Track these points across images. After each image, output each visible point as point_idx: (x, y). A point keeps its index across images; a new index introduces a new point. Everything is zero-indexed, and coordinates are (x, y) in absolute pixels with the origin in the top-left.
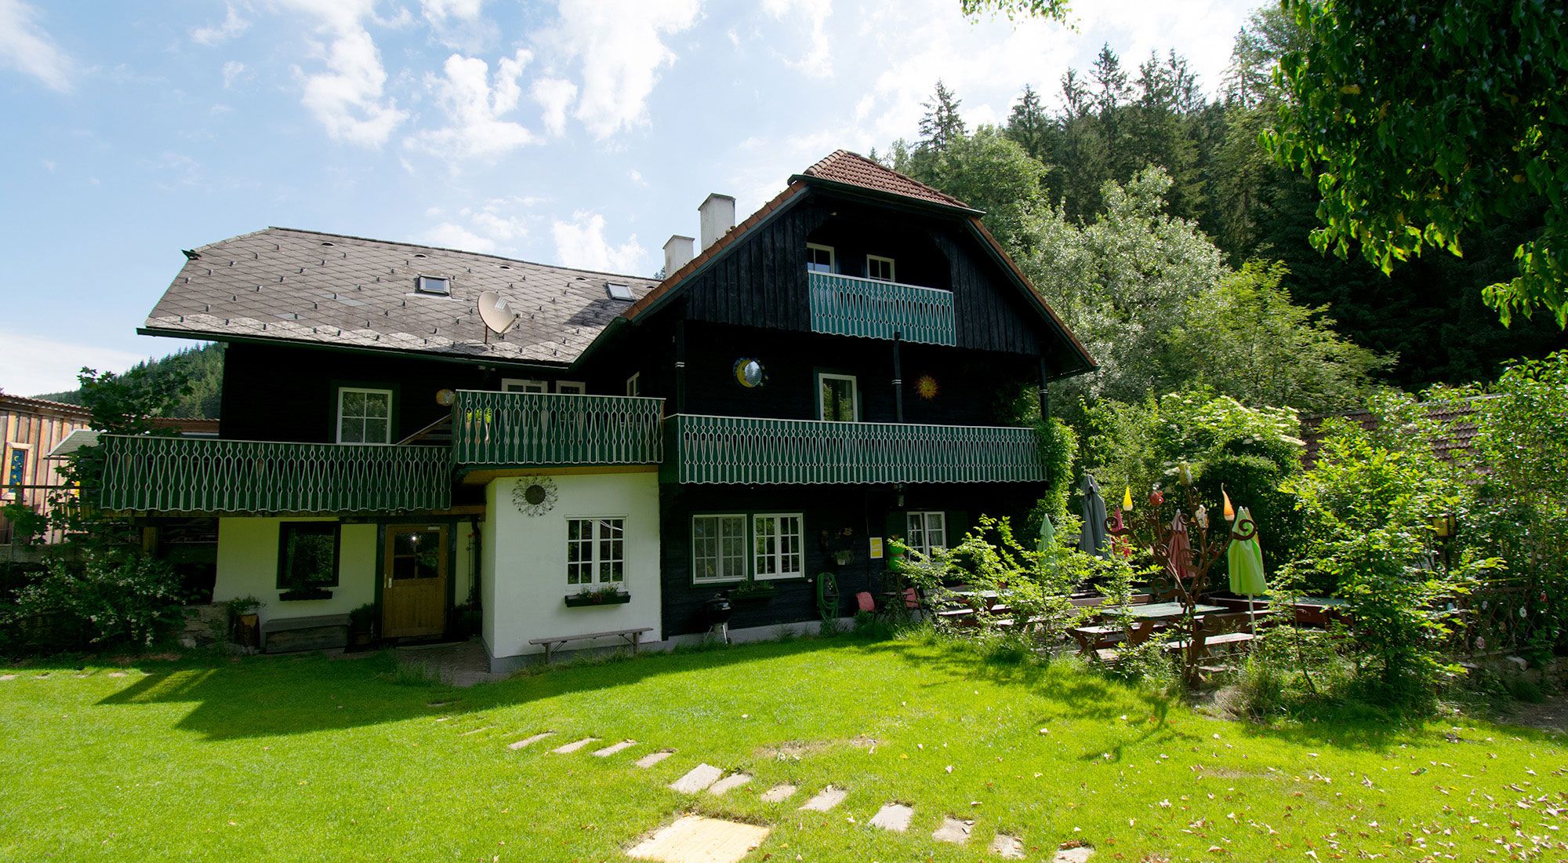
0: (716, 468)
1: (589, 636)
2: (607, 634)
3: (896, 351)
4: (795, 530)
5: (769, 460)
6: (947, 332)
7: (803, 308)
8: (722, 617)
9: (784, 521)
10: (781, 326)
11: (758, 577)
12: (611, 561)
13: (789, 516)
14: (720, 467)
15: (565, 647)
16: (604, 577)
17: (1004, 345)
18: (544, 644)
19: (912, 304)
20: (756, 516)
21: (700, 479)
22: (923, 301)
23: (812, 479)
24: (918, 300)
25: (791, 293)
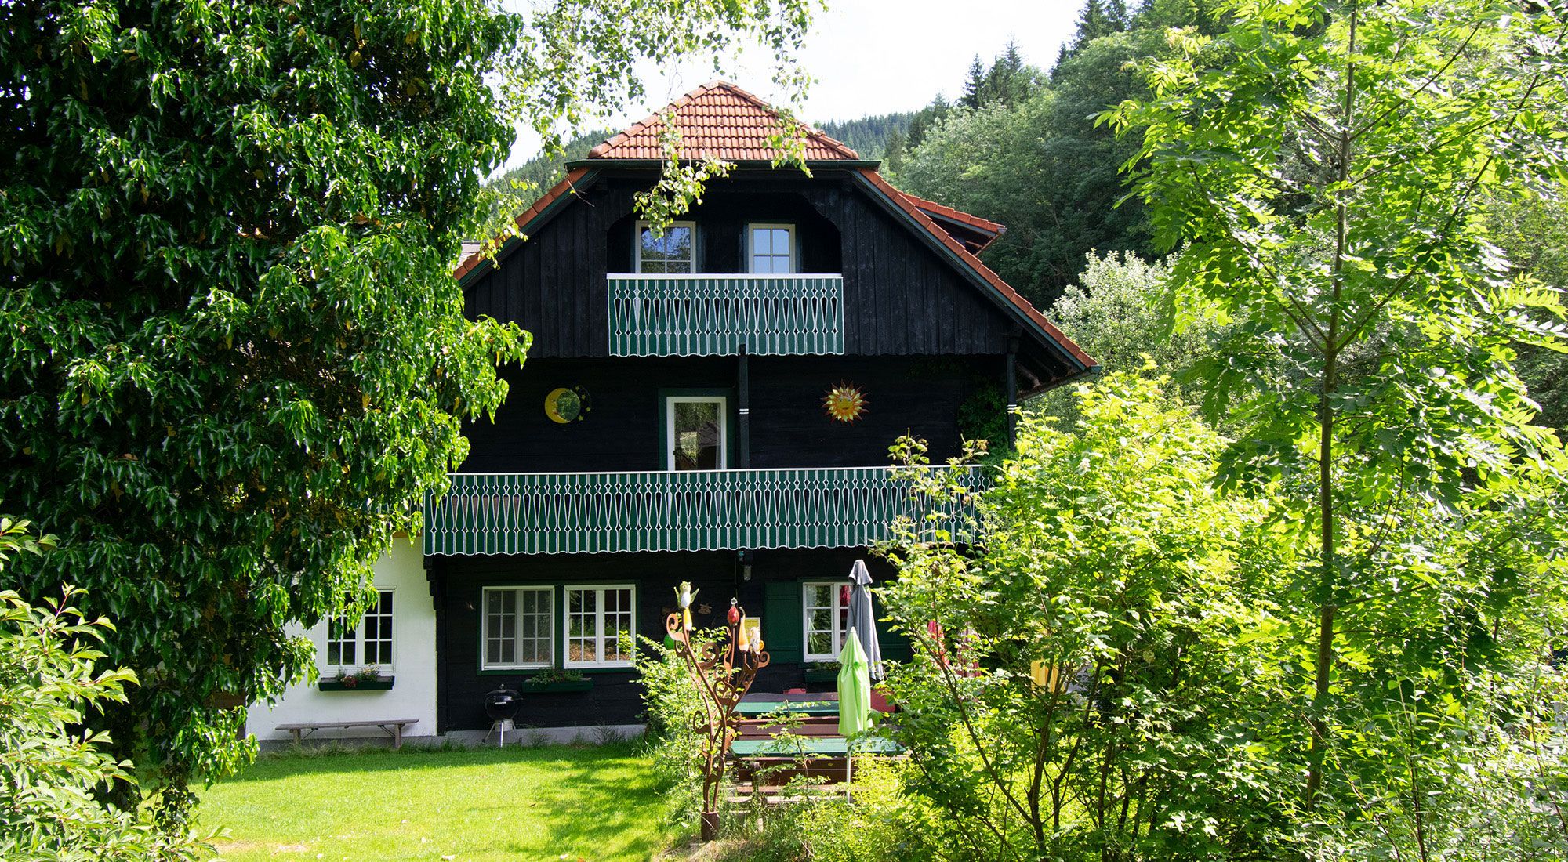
0: (470, 536)
1: (338, 725)
2: (362, 724)
3: (744, 369)
4: (625, 605)
5: (542, 524)
6: (830, 337)
7: (598, 327)
8: (504, 713)
9: (610, 595)
10: (563, 353)
11: (568, 664)
12: (378, 640)
13: (618, 587)
14: (475, 535)
15: (316, 735)
16: (370, 658)
17: (934, 344)
18: (292, 730)
19: (771, 302)
20: (568, 589)
21: (449, 549)
22: (790, 295)
23: (603, 546)
24: (781, 295)
25: (579, 309)
